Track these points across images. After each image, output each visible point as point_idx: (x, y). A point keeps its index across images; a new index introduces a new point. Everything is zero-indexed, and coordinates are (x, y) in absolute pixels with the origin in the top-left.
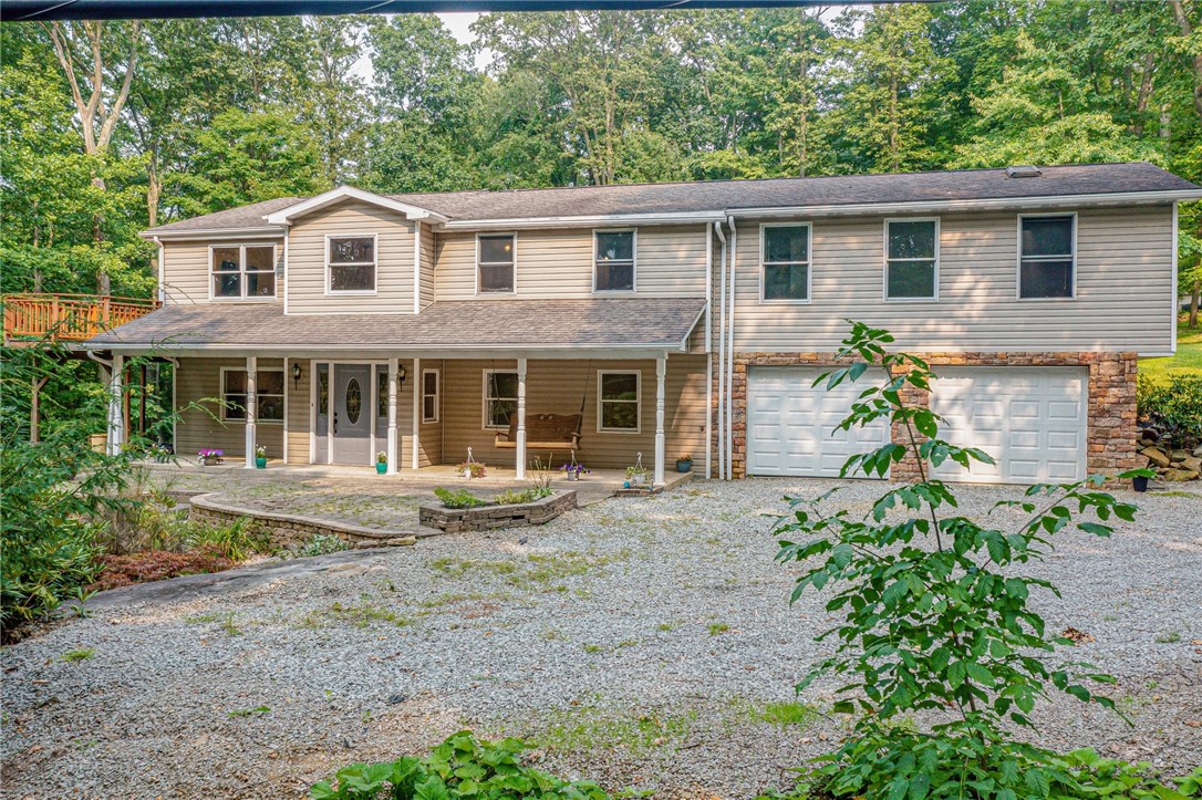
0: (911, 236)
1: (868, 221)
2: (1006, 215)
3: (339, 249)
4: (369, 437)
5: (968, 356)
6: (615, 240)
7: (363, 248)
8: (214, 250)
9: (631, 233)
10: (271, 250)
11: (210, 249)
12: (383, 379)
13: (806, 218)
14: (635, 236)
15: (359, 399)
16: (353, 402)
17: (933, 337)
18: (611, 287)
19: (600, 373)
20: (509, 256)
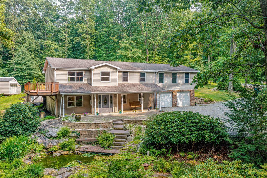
0: (174, 75)
1: (170, 73)
2: (183, 73)
3: (103, 74)
4: (109, 107)
5: (180, 90)
6: (143, 74)
7: (108, 74)
8: (69, 72)
9: (145, 73)
10: (82, 72)
11: (68, 72)
12: (111, 97)
13: (164, 72)
14: (145, 74)
15: (106, 101)
16: (105, 101)
17: (177, 89)
18: (142, 81)
19: (139, 94)
20: (127, 76)
